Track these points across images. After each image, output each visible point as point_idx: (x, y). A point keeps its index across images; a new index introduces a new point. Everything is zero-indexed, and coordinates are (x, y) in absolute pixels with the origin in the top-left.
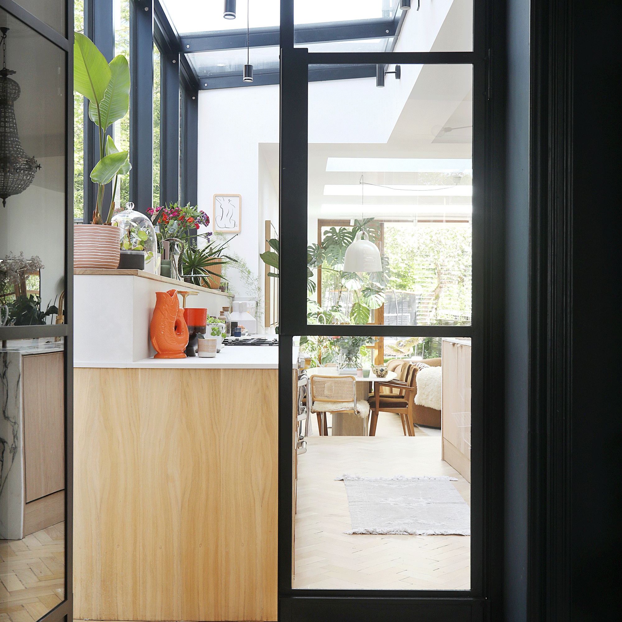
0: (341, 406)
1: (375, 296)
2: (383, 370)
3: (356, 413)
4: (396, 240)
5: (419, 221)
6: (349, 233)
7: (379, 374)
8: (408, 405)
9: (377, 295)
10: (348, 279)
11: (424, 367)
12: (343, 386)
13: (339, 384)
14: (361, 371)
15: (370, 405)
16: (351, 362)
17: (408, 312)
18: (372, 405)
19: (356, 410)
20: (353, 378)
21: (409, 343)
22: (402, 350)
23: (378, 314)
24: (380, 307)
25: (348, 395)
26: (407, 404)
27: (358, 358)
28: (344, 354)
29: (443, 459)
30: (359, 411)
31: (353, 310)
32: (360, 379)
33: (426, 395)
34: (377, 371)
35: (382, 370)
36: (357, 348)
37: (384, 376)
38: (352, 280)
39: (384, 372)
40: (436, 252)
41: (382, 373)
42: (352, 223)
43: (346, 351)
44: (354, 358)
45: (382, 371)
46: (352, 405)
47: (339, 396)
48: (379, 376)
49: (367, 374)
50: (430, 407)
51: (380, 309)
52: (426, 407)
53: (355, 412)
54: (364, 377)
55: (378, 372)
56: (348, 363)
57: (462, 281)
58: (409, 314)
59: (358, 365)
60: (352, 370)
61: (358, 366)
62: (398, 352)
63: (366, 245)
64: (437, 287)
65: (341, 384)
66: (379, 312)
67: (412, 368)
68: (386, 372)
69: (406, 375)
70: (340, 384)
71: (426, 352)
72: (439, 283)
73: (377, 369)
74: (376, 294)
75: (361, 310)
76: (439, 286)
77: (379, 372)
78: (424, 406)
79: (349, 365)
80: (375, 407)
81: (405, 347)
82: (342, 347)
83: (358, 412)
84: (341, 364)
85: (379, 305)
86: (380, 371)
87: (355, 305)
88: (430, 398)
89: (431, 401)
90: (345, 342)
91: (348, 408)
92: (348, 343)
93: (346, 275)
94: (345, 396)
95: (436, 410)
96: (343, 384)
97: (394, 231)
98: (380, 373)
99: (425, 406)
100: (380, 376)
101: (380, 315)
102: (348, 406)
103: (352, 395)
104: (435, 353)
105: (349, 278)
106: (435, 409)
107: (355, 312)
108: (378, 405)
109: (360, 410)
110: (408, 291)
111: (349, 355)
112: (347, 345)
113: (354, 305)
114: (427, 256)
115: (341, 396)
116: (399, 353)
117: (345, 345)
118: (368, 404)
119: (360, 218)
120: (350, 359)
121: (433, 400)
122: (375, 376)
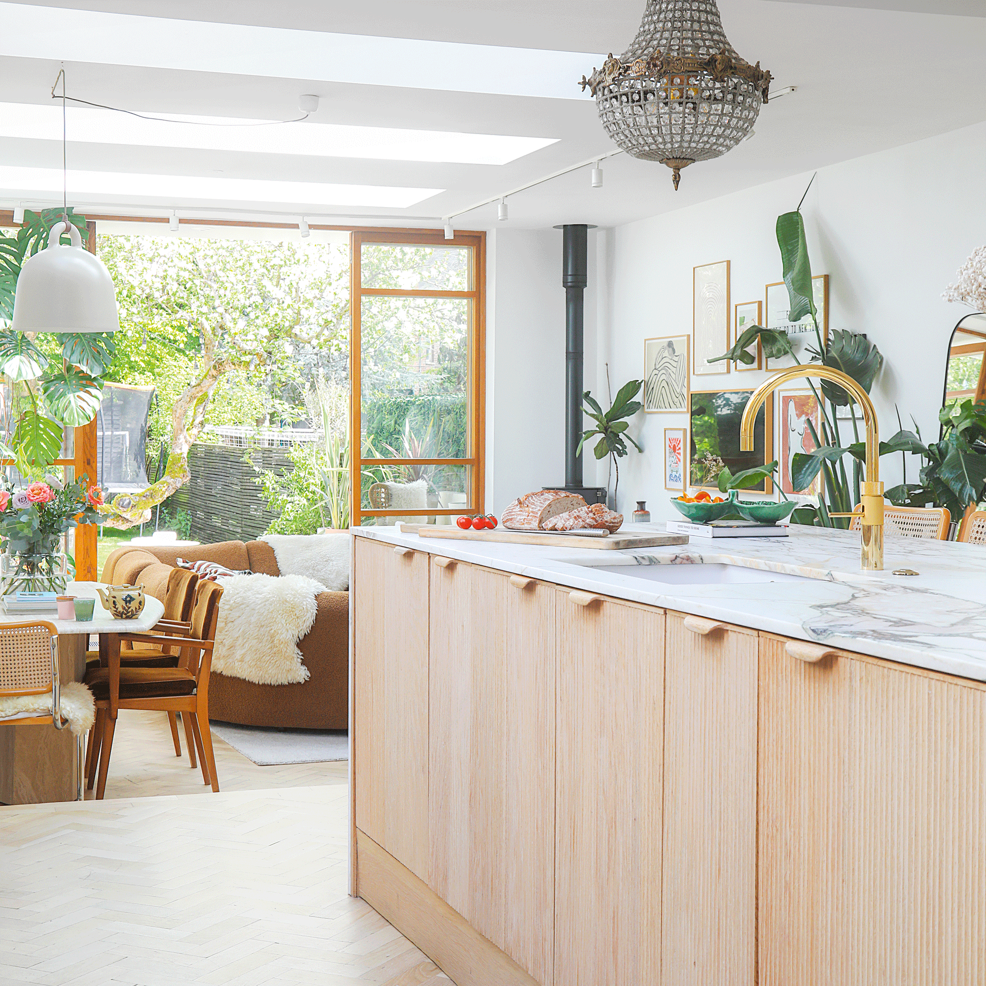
0: (15, 708)
1: (78, 396)
2: (131, 598)
3: (59, 724)
4: (116, 269)
5: (181, 221)
6: (9, 242)
7: (120, 609)
8: (196, 687)
9: (82, 394)
10: (9, 353)
11: (216, 572)
12: (19, 650)
13: (8, 646)
14: (68, 602)
15: (94, 694)
16: (38, 576)
17: (121, 428)
18: (100, 692)
19: (58, 717)
20: (50, 627)
21: (144, 499)
22: (127, 515)
23: (84, 438)
24: (89, 422)
25: (36, 677)
26: (193, 685)
27: (56, 562)
28: (17, 552)
29: (356, 894)
30: (67, 717)
31: (20, 427)
32: (69, 626)
33: (227, 647)
34: (114, 602)
35: (128, 599)
36: (52, 537)
37: (133, 615)
38: (18, 357)
39: (133, 605)
40: (202, 299)
41: (129, 608)
42: (19, 218)
43: (23, 546)
44: (43, 564)
45: (130, 602)
46: (46, 702)
47: (10, 678)
48: (119, 615)
49: (85, 612)
50: (238, 676)
51: (88, 427)
52: (228, 677)
53: (54, 721)
54: (78, 620)
55: (117, 603)
56: (26, 576)
57: (261, 364)
58: (127, 433)
59: (57, 581)
60: (41, 598)
61: (56, 584)
62: (118, 521)
63: (78, 261)
64: (206, 376)
65: (16, 646)
66: (85, 434)
67: (203, 586)
68: (140, 603)
69: (185, 602)
70: (12, 646)
71: (165, 511)
72: (208, 368)
73: (114, 597)
74: (80, 390)
75: (41, 429)
76: (210, 373)
77: (120, 605)
78: (221, 674)
79: (30, 586)
80: (108, 698)
81: (134, 510)
82: (11, 536)
83: (65, 721)
84: (8, 581)
85: (88, 418)
86: (123, 603)
87: (26, 417)
88: (239, 654)
89: (242, 661)
90: (21, 522)
91: (35, 711)
92: (29, 525)
93: (4, 344)
94: (25, 677)
95: (255, 684)
96: (19, 646)
97: (110, 247)
98: (124, 608)
99: (224, 673)
100: (124, 616)
101: (86, 439)
102: (36, 706)
103: (48, 676)
104: (183, 514)
105: (12, 351)
106: (251, 681)
107: (26, 432)
108: (115, 692)
109: (70, 716)
110: (124, 385)
111: (29, 557)
112: (27, 532)
113: (23, 417)
114: (181, 306)
115: (13, 678)
116: (120, 521)
117: (22, 530)
118: (90, 692)
119: (37, 207)
120: (33, 567)
121: (247, 659)
122: (109, 614)
